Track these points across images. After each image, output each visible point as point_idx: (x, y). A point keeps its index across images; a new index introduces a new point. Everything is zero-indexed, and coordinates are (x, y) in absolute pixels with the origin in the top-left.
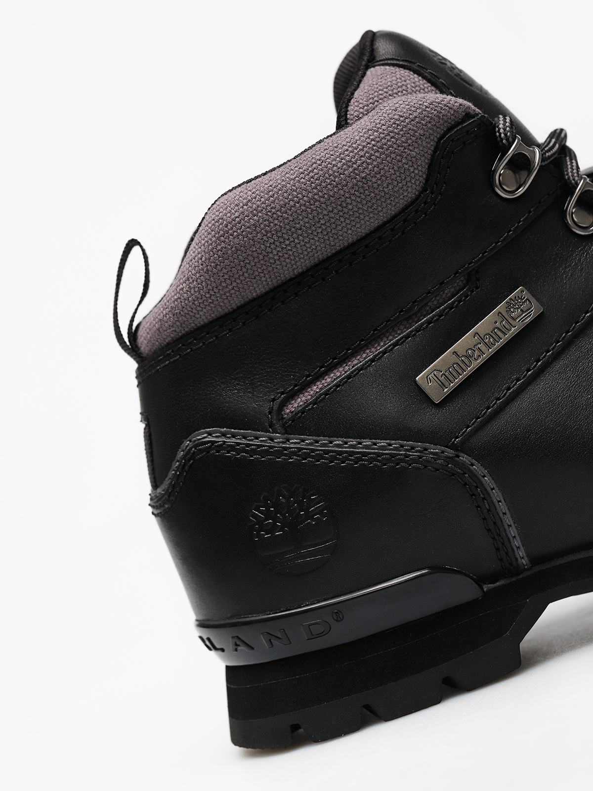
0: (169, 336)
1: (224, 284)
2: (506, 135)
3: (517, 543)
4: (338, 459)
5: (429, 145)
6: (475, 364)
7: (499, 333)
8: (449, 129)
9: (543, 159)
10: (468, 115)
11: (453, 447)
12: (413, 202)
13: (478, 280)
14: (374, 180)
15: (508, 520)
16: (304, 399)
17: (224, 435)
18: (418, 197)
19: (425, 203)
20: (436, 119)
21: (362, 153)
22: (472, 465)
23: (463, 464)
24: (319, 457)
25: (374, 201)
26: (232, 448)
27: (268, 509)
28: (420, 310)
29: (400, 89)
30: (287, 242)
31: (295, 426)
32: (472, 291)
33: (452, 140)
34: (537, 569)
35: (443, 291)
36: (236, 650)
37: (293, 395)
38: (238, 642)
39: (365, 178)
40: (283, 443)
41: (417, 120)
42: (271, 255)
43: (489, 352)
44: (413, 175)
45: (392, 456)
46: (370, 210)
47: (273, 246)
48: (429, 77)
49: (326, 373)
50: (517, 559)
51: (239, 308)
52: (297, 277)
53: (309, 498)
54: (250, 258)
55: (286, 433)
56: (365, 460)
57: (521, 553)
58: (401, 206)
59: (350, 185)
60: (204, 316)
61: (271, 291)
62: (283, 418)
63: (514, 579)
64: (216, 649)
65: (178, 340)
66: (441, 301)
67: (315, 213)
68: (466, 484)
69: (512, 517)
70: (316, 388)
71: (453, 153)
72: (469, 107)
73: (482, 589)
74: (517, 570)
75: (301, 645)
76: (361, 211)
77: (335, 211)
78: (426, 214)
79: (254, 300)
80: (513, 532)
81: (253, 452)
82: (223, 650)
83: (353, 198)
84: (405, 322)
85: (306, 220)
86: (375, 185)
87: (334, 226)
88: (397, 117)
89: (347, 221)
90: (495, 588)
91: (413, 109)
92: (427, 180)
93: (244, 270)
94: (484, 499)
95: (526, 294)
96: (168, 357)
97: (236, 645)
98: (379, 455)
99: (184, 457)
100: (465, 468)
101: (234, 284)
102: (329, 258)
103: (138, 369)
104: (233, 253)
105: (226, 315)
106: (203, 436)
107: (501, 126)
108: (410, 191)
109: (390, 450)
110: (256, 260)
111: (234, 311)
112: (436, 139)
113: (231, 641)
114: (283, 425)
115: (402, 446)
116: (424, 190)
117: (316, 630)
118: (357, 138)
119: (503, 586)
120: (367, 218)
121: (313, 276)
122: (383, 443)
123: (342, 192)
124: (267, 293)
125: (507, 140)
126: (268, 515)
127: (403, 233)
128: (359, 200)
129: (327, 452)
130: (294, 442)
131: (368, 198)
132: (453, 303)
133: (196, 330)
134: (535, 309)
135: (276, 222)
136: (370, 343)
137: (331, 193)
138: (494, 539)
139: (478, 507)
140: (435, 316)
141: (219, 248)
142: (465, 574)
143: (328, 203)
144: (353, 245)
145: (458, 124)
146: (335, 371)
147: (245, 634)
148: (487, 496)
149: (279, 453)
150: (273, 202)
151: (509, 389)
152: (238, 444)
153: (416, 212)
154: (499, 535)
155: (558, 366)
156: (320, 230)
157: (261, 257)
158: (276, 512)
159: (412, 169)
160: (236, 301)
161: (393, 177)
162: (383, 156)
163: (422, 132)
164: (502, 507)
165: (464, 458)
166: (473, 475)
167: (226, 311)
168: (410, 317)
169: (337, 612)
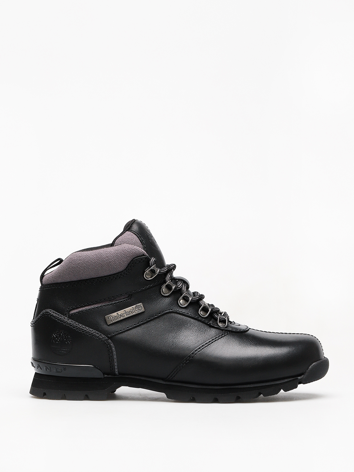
0: (49, 282)
1: (67, 275)
2: (152, 263)
3: (116, 367)
4: (79, 329)
5: (130, 259)
6: (122, 318)
7: (131, 313)
8: (137, 257)
9: (159, 272)
10: (144, 255)
11: (108, 337)
12: (121, 272)
13: (131, 297)
14: (112, 263)
15: (115, 360)
16: (76, 311)
17: (54, 312)
18: (123, 271)
19: (124, 273)
20: (134, 253)
21: (112, 255)
22: (111, 343)
23: (109, 342)
24: (74, 327)
25: (110, 268)
26: (54, 317)
27: (57, 335)
28: (113, 299)
29: (131, 240)
30: (86, 270)
31: (71, 317)
32: (128, 300)
33: (137, 260)
34: (119, 376)
35: (121, 297)
36: (38, 368)
37: (74, 309)
38: (39, 367)
39: (110, 262)
40: (67, 320)
41: (129, 252)
42: (80, 272)
43: (126, 317)
44: (123, 265)
45: (92, 334)
46: (109, 270)
47: (82, 270)
48: (141, 240)
49: (84, 306)
50: (115, 371)
51: (69, 282)
52: (86, 280)
53: (68, 336)
54: (75, 271)
55: (69, 318)
56: (85, 332)
57: (116, 370)
58: (117, 272)
59: (106, 262)
60: (60, 281)
61: (78, 281)
62: (69, 314)
63: (113, 376)
64: (33, 366)
65: (52, 284)
66: (120, 299)
67: (95, 266)
68: (108, 348)
69: (117, 360)
70: (80, 309)
71: (136, 263)
72: (144, 253)
73: (104, 376)
74: (115, 375)
75: (54, 373)
76: (106, 270)
77: (100, 267)
78: (123, 276)
79: (73, 281)
80: (116, 364)
81: (59, 320)
82: (35, 367)
83: (105, 266)
84: (109, 301)
85: (92, 267)
86: (112, 265)
87: (98, 271)
88: (124, 249)
89: (102, 271)
90: (108, 377)
91: (129, 249)
92: (127, 268)
93: (73, 273)
94: (111, 353)
95: (142, 305)
96: (48, 287)
97: (38, 367)
98: (89, 332)
99: (42, 314)
100: (109, 344)
101: (69, 276)
102: (95, 278)
103: (41, 287)
104: (71, 268)
105: (65, 282)
106: (48, 310)
107: (151, 260)
108: (121, 269)
109: (92, 332)
110: (76, 272)
111: (68, 282)
112: (132, 258)
113: (37, 366)
114: (69, 316)
115: (95, 332)
116: (125, 270)
117: (58, 370)
118: (112, 251)
119: (110, 377)
120: (107, 272)
121: (89, 281)
122: (91, 330)
123: (103, 263)
124: (77, 281)
125: (151, 265)
126: (56, 336)
127: (116, 279)
128: (107, 267)
129: (76, 327)
130: (70, 321)
131: (109, 267)
132: (122, 301)
133: (57, 283)
134: (143, 310)
135: (84, 264)
136: (98, 303)
137: (100, 263)
138: (110, 364)
139: (109, 354)
140: (116, 302)
141: (69, 265)
142: (100, 370)
143: (99, 264)
144: (102, 277)
145: (140, 256)
146: (87, 307)
147: (41, 365)
148: (112, 352)
149: (65, 323)
150: (86, 259)
151: (128, 328)
152: (56, 316)
153: (121, 275)
154: (112, 363)
155: (143, 326)
156: (94, 271)
157: (78, 272)
158: (59, 337)
159: (123, 264)
160: (68, 280)
161: (117, 264)
162: (117, 258)
163: (129, 255)
164: (115, 357)
165: (110, 341)
166: (110, 346)
167: (65, 281)
168: (110, 300)
169: (65, 368)
